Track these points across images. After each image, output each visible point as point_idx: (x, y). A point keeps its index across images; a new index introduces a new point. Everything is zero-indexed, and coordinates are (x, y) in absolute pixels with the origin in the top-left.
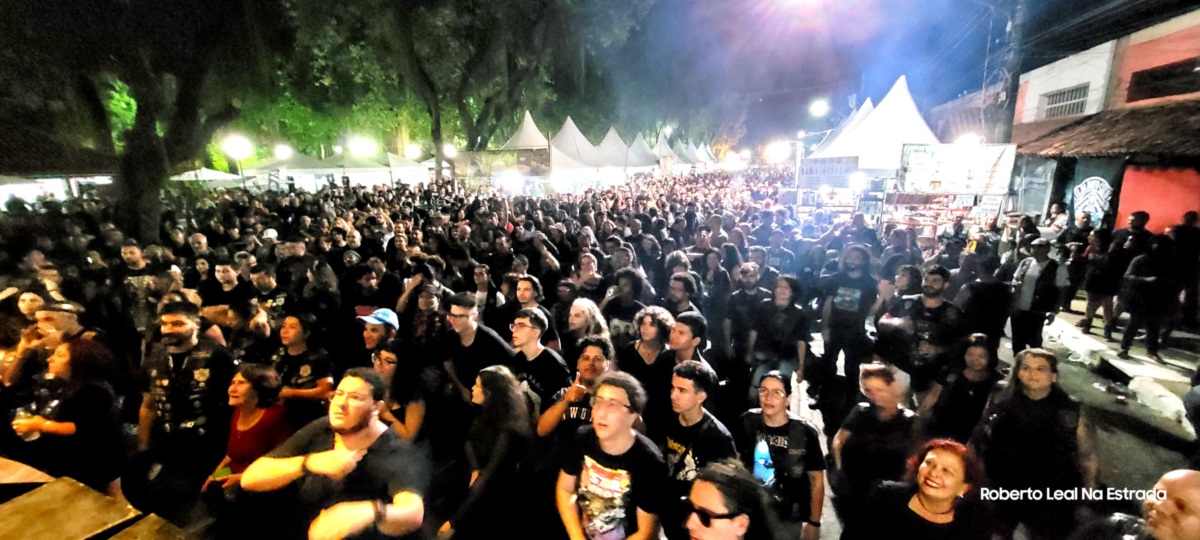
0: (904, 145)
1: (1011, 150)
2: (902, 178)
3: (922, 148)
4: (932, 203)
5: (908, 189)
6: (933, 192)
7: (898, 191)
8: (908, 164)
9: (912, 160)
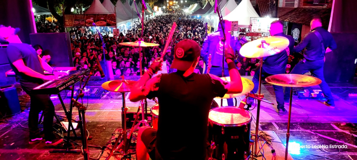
0: (250, 18)
2: (251, 28)
3: (255, 19)
4: (259, 35)
5: (252, 31)
6: (259, 32)
7: (250, 32)
8: (252, 23)
9: (253, 22)
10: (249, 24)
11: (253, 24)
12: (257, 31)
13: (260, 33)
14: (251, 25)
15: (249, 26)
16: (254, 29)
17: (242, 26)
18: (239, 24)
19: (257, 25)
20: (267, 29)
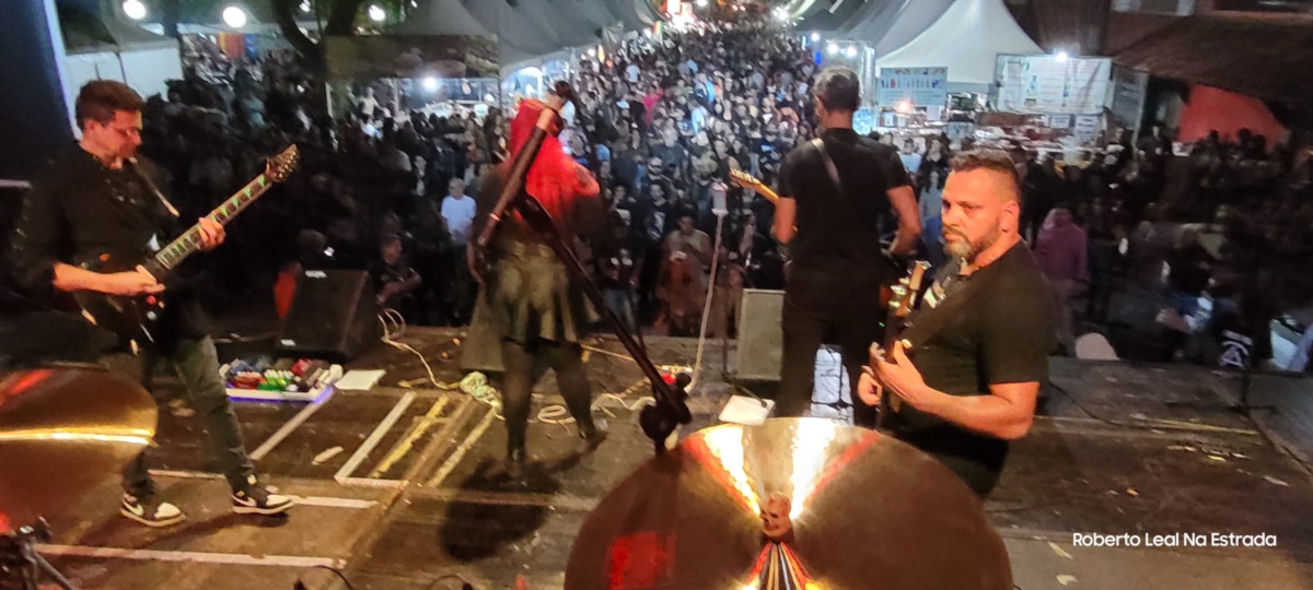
0: (998, 55)
1: (1107, 63)
2: (995, 93)
3: (1016, 60)
5: (1002, 107)
6: (1027, 112)
7: (991, 110)
8: (1002, 77)
9: (1005, 73)
10: (991, 81)
11: (1005, 80)
12: (1021, 109)
13: (1030, 116)
14: (998, 85)
15: (990, 85)
16: (1010, 98)
17: (961, 86)
18: (951, 78)
19: (1022, 82)
20: (1060, 99)
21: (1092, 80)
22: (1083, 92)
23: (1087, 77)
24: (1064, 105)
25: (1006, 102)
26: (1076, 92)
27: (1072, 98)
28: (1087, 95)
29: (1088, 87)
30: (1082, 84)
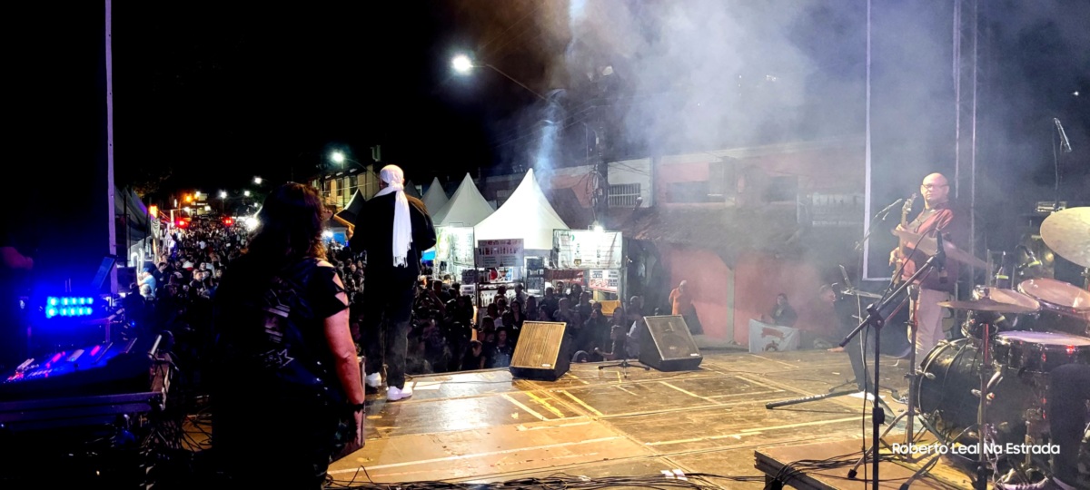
0: (554, 230)
1: (619, 235)
2: (557, 257)
3: (566, 233)
4: (577, 277)
5: (560, 266)
6: (577, 268)
7: (554, 268)
8: (558, 245)
9: (560, 242)
10: (551, 248)
11: (560, 247)
12: (572, 266)
13: (579, 271)
14: (557, 250)
15: (551, 251)
16: (565, 260)
17: (532, 252)
18: (527, 246)
19: (571, 248)
20: (595, 260)
21: (612, 246)
22: (609, 254)
23: (611, 243)
24: (598, 263)
25: (563, 262)
26: (605, 254)
27: (602, 258)
28: (611, 256)
29: (612, 251)
30: (609, 249)
